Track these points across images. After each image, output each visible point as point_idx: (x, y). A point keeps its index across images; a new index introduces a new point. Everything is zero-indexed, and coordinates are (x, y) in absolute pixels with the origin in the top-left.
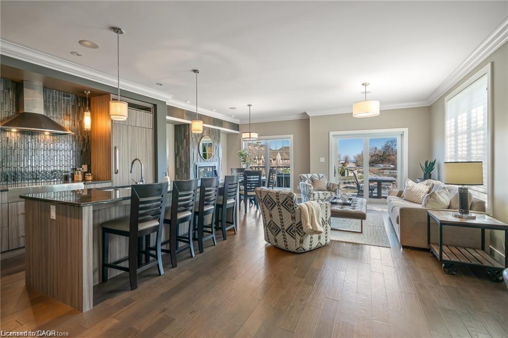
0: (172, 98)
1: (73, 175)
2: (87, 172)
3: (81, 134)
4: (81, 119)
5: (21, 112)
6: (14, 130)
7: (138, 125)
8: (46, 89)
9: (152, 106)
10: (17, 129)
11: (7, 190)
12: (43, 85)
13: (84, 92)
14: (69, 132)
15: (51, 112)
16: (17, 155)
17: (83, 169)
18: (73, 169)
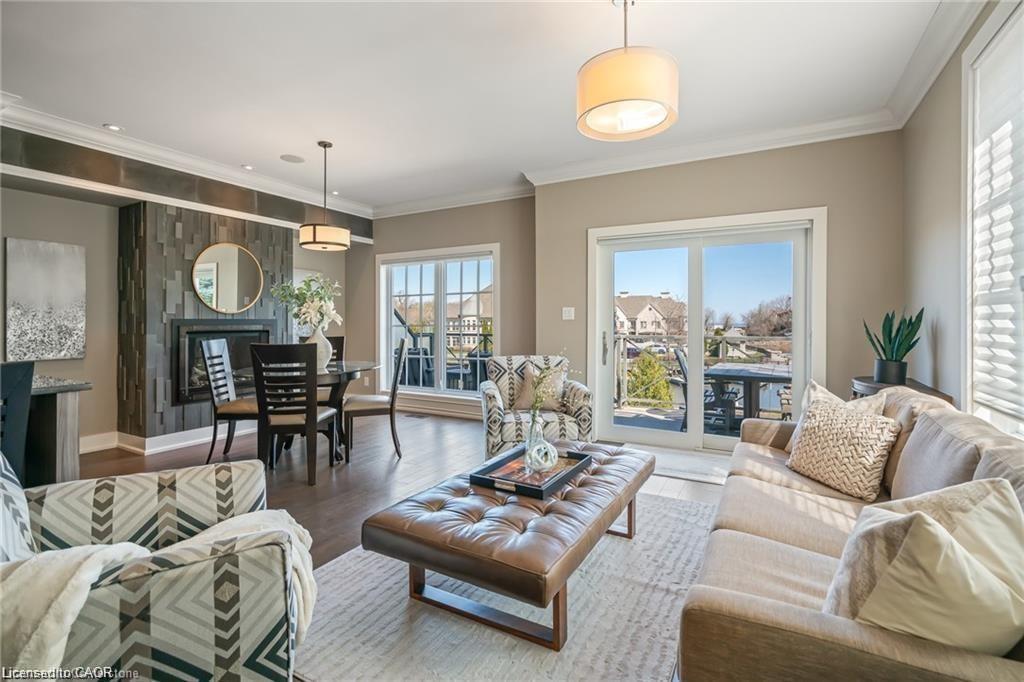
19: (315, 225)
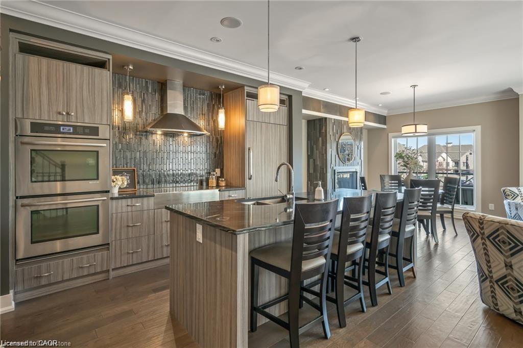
0: (309, 86)
1: (207, 180)
2: (220, 177)
3: (215, 135)
4: (215, 118)
5: (164, 113)
6: (159, 132)
7: (272, 122)
8: (185, 87)
9: (287, 97)
10: (162, 131)
11: (153, 196)
12: (183, 83)
13: (218, 87)
14: (205, 132)
15: (189, 111)
16: (162, 158)
17: (216, 173)
18: (207, 173)
19: (416, 125)
